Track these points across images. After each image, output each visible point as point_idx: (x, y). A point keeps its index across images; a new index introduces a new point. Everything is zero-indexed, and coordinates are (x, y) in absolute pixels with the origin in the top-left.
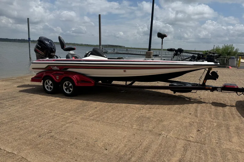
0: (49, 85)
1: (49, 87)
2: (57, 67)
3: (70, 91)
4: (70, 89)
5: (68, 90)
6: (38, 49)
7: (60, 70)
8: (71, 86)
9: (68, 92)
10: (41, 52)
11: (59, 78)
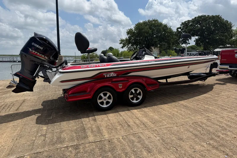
0: (105, 99)
1: (105, 102)
2: (115, 73)
3: (137, 99)
4: (139, 96)
5: (135, 98)
6: (36, 52)
7: (117, 76)
8: (140, 92)
9: (135, 101)
10: (43, 56)
11: (123, 86)
